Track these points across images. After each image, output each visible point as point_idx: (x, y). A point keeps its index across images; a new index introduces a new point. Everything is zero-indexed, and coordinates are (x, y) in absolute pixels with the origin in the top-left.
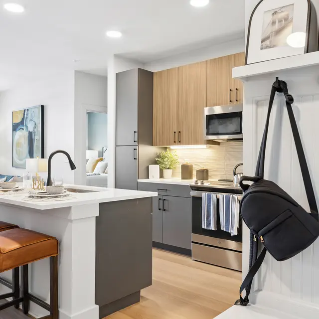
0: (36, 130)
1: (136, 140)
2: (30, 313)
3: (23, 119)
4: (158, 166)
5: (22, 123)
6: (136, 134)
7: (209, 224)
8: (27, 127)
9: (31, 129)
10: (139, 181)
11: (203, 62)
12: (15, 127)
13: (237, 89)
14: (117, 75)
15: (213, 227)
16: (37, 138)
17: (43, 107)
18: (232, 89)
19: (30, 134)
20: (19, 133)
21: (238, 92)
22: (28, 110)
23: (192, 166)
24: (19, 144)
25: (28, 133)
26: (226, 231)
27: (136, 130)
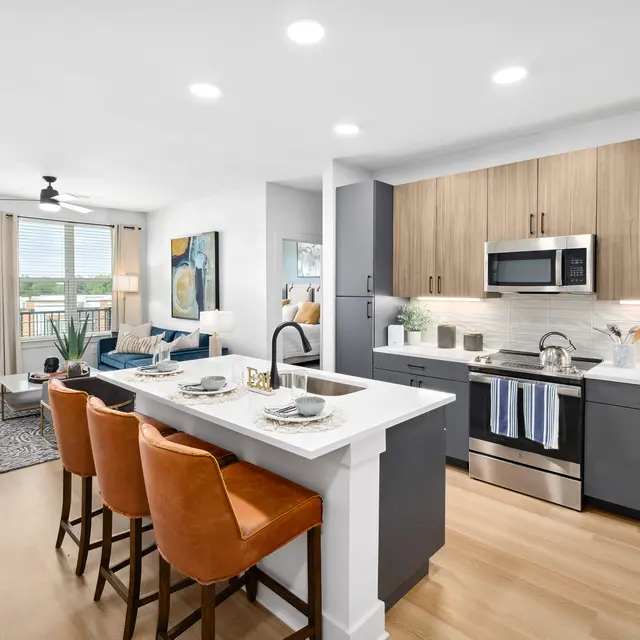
0: (206, 267)
1: (371, 288)
2: (258, 599)
3: (187, 250)
4: (402, 327)
5: (185, 256)
6: (371, 280)
7: (503, 427)
8: (193, 262)
9: (199, 265)
10: (375, 350)
11: (481, 170)
12: (177, 262)
13: (543, 214)
14: (338, 190)
15: (512, 432)
16: (210, 277)
17: (217, 234)
18: (534, 212)
19: (199, 272)
20: (181, 270)
21: (545, 217)
22: (194, 238)
23: (454, 328)
24: (181, 286)
25: (194, 270)
26: (538, 441)
27: (371, 275)
